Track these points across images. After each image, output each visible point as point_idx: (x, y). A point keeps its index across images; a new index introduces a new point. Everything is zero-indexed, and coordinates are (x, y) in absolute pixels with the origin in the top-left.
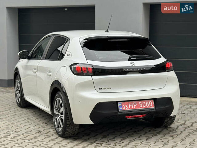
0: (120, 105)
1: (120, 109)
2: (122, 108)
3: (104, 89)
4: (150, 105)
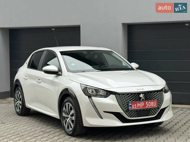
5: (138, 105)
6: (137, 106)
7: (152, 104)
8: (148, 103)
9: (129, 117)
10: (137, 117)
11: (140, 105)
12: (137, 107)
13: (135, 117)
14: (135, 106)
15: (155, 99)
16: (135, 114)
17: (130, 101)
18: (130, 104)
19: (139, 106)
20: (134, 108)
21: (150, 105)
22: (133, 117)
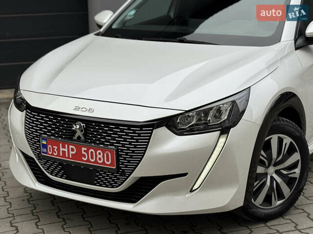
5: (62, 149)
6: (58, 150)
7: (99, 156)
8: (87, 152)
9: (48, 172)
10: (66, 179)
11: (66, 151)
12: (58, 155)
13: (61, 177)
14: (53, 149)
15: (112, 144)
16: (60, 171)
17: (45, 133)
18: (44, 142)
19: (64, 152)
20: (52, 154)
21: (92, 158)
22: (56, 176)
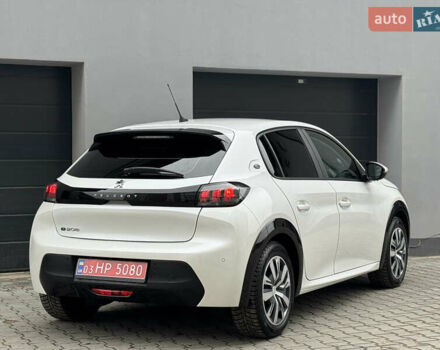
0: (81, 263)
1: (79, 272)
2: (83, 270)
3: (69, 230)
4: (138, 273)
